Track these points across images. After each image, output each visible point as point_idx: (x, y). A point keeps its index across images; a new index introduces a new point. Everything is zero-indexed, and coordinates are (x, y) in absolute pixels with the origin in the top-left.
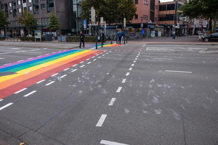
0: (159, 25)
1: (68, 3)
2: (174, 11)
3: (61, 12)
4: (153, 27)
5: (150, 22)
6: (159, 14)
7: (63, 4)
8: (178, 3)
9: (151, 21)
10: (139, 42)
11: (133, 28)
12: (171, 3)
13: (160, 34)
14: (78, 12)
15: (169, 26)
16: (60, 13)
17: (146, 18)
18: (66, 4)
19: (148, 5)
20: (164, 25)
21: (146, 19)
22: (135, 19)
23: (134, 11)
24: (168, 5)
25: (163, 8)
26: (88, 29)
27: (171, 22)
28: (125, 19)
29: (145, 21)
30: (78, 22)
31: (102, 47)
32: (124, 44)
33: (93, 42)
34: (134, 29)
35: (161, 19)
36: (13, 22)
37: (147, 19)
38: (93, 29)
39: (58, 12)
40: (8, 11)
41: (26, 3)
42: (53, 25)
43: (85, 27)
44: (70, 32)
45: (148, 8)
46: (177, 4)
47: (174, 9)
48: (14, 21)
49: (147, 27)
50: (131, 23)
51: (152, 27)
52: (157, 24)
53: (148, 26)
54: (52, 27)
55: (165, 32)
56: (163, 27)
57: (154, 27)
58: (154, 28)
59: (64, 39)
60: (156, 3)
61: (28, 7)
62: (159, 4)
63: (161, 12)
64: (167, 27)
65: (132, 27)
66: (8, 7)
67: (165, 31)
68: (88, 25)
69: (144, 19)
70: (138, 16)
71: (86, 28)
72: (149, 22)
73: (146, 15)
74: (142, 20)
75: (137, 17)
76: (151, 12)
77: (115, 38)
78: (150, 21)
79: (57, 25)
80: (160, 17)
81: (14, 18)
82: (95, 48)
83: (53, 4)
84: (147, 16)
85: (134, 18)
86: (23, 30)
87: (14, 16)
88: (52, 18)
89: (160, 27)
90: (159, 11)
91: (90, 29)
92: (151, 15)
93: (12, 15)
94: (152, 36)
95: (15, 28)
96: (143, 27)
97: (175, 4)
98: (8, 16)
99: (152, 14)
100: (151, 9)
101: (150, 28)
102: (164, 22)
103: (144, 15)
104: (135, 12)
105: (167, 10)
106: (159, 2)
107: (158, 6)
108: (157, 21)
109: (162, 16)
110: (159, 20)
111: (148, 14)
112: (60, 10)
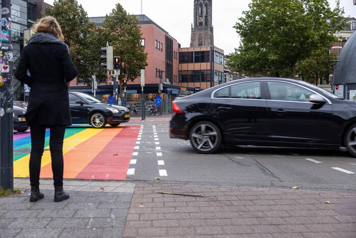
0: (187, 88)
2: (209, 64)
6: (180, 70)
11: (138, 93)
19: (162, 51)
20: (194, 90)
21: (159, 77)
24: (197, 53)
25: (186, 59)
35: (185, 78)
43: (28, 90)
45: (162, 57)
46: (213, 51)
47: (208, 61)
49: (167, 92)
51: (175, 91)
53: (168, 89)
58: (178, 94)
60: (175, 48)
62: (180, 49)
63: (183, 64)
65: (136, 91)
69: (157, 76)
70: (146, 70)
73: (159, 70)
76: (167, 64)
78: (168, 80)
80: (182, 75)
84: (162, 71)
90: (180, 62)
92: (167, 69)
97: (209, 51)
99: (169, 66)
100: (167, 59)
101: (171, 94)
103: (156, 69)
105: (195, 62)
106: (179, 45)
107: (178, 54)
108: (178, 81)
109: (186, 74)
110: (180, 80)
111: (163, 68)
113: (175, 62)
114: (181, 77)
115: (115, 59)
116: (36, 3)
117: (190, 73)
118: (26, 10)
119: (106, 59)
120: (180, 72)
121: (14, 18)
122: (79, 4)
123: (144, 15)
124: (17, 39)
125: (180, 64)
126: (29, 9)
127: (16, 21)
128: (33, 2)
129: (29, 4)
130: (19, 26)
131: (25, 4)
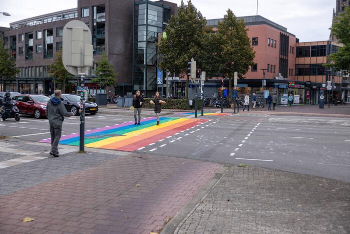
0: (296, 83)
1: (130, 39)
2: (325, 58)
3: (116, 54)
4: (285, 87)
5: (280, 77)
6: (297, 63)
7: (122, 40)
8: (332, 44)
9: (282, 75)
10: (259, 111)
11: (248, 87)
12: (319, 44)
13: (297, 98)
14: (148, 55)
15: (315, 84)
16: (115, 56)
17: (271, 69)
18: (126, 41)
19: (275, 47)
20: (305, 84)
21: (271, 72)
22: (252, 71)
23: (251, 57)
24: (314, 47)
25: (304, 53)
26: (165, 85)
27: (319, 79)
28: (236, 73)
29: (269, 76)
30: (146, 72)
31: (202, 115)
32: (235, 112)
33: (181, 109)
34: (249, 89)
35: (301, 71)
36: (24, 69)
37: (273, 71)
38: (174, 86)
39: (112, 54)
40: (15, 50)
41: (52, 37)
42: (103, 78)
43: (160, 83)
44: (130, 91)
45: (275, 53)
46: (330, 45)
47: (325, 55)
48: (26, 68)
49: (274, 86)
50: (245, 77)
51: (283, 86)
52: (292, 81)
53: (276, 84)
54: (103, 80)
55: (308, 96)
56: (304, 86)
57: (287, 86)
58: (287, 88)
59: (129, 103)
60: (292, 43)
61: (57, 43)
62: (297, 44)
63: (300, 58)
64: (312, 88)
65: (247, 85)
66: (17, 41)
67: (308, 94)
68: (166, 79)
69: (268, 71)
70: (258, 65)
71: (163, 85)
72: (277, 78)
73: (272, 65)
74: (264, 74)
75: (255, 67)
76: (281, 59)
77: (217, 104)
78: (280, 75)
79: (111, 77)
80: (299, 69)
81: (27, 61)
82: (194, 116)
83: (104, 40)
84: (274, 66)
85: (250, 70)
86: (41, 85)
87: (27, 58)
88: (102, 65)
89: (298, 86)
90: (297, 56)
91: (169, 86)
92: (281, 64)
93: (24, 57)
94: (282, 102)
95: (27, 81)
96: (265, 86)
97: (326, 45)
98: (15, 57)
99: (283, 62)
100: (281, 54)
101: (279, 88)
102: (306, 78)
103: (268, 65)
104: (252, 59)
105: (312, 56)
106: (297, 40)
107: (295, 49)
108: (294, 74)
109: (303, 67)
110: (296, 73)
111: (276, 63)
112: (116, 52)
113: (291, 58)
114: (297, 70)
115: (197, 71)
116: (170, 7)
117: (308, 67)
118: (161, 15)
119: (190, 70)
120: (297, 66)
121: (152, 22)
122: (198, 11)
123: (259, 16)
124: (153, 40)
125: (297, 58)
126: (164, 13)
127: (153, 24)
128: (167, 7)
129: (164, 9)
130: (156, 28)
131: (161, 9)
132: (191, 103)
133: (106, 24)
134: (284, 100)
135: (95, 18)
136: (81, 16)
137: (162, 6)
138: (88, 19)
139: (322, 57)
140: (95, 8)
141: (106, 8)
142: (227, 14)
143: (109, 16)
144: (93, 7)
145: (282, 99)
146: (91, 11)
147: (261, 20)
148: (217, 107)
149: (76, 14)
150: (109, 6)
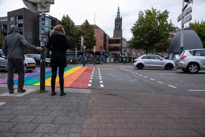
12: (118, 39)
13: (112, 60)
15: (117, 54)
19: (102, 39)
20: (114, 54)
35: (111, 49)
45: (102, 41)
46: (122, 39)
51: (107, 55)
52: (110, 53)
53: (104, 54)
60: (107, 38)
63: (110, 44)
64: (116, 56)
65: (92, 54)
67: (115, 58)
69: (100, 49)
78: (104, 50)
83: (22, 33)
84: (102, 47)
89: (112, 55)
94: (107, 61)
99: (105, 45)
100: (104, 42)
102: (114, 52)
103: (100, 46)
104: (95, 43)
105: (115, 43)
106: (109, 37)
107: (108, 40)
108: (108, 51)
111: (102, 45)
112: (28, 38)
113: (107, 43)
115: (84, 42)
116: (55, 20)
117: (113, 48)
119: (81, 41)
120: (109, 47)
121: (46, 26)
123: (96, 25)
124: (47, 33)
126: (52, 22)
127: (47, 26)
128: (53, 19)
129: (52, 20)
130: (48, 28)
131: (50, 20)
132: (71, 61)
133: (23, 25)
134: (108, 61)
135: (17, 22)
136: (10, 20)
137: (51, 19)
138: (13, 22)
139: (119, 44)
140: (17, 17)
141: (23, 17)
142: (85, 22)
143: (25, 21)
144: (16, 16)
145: (107, 60)
146: (15, 18)
147: (96, 27)
148: (81, 63)
149: (7, 19)
150: (25, 16)
